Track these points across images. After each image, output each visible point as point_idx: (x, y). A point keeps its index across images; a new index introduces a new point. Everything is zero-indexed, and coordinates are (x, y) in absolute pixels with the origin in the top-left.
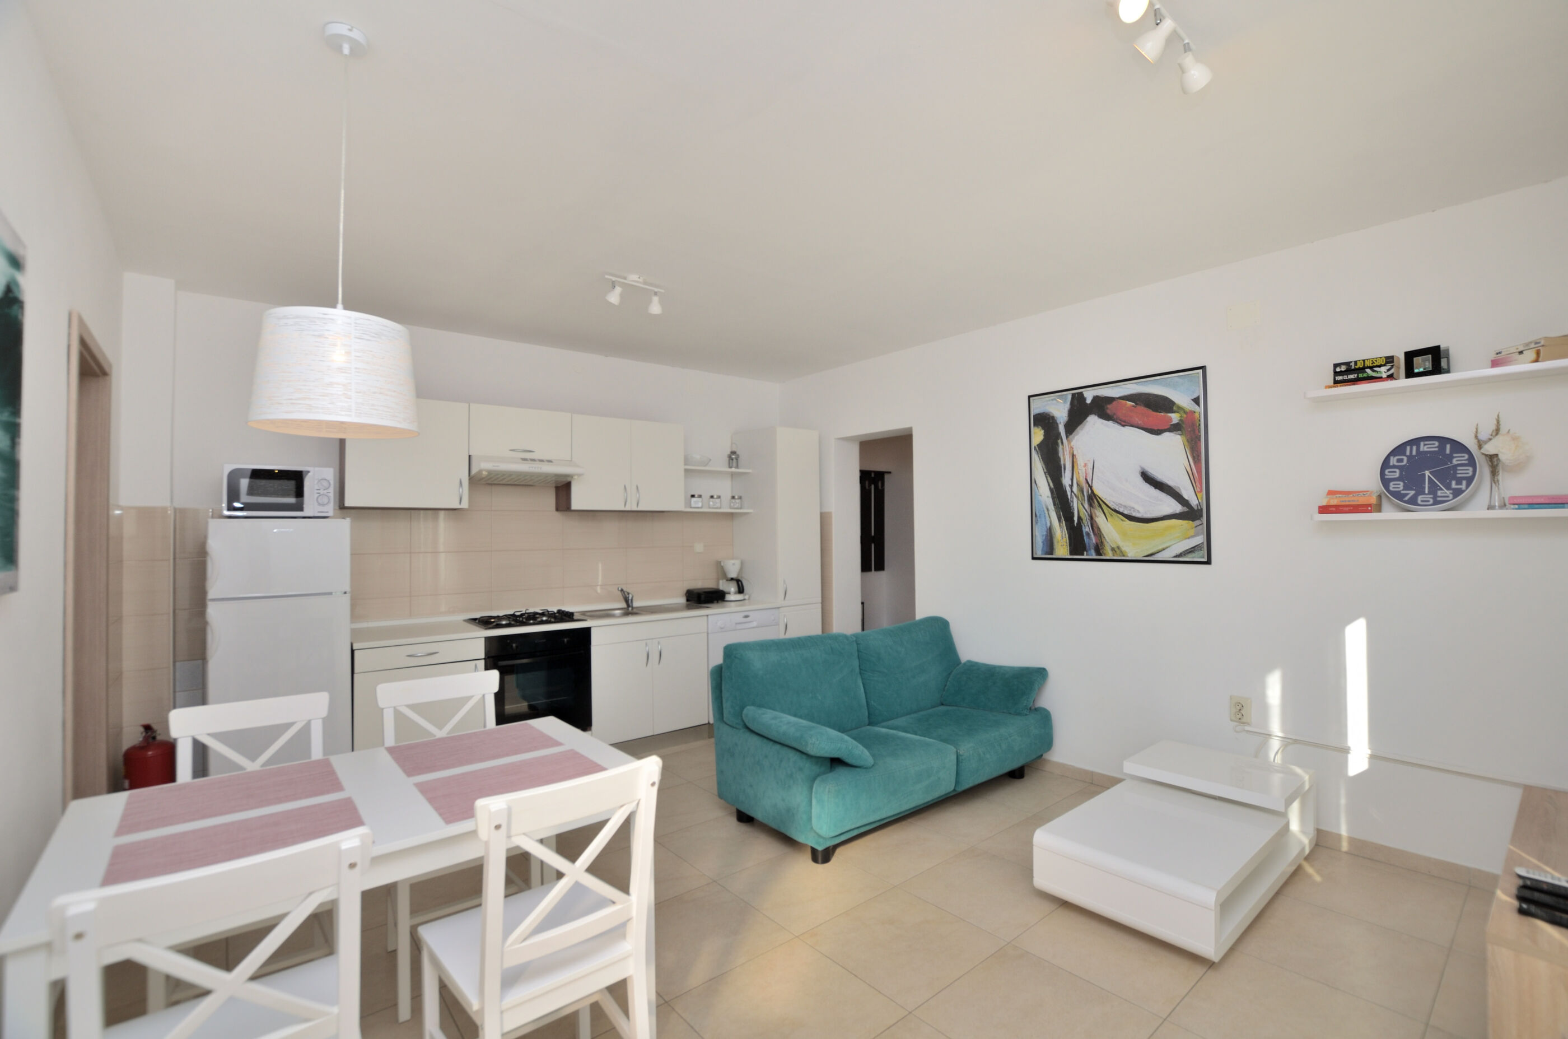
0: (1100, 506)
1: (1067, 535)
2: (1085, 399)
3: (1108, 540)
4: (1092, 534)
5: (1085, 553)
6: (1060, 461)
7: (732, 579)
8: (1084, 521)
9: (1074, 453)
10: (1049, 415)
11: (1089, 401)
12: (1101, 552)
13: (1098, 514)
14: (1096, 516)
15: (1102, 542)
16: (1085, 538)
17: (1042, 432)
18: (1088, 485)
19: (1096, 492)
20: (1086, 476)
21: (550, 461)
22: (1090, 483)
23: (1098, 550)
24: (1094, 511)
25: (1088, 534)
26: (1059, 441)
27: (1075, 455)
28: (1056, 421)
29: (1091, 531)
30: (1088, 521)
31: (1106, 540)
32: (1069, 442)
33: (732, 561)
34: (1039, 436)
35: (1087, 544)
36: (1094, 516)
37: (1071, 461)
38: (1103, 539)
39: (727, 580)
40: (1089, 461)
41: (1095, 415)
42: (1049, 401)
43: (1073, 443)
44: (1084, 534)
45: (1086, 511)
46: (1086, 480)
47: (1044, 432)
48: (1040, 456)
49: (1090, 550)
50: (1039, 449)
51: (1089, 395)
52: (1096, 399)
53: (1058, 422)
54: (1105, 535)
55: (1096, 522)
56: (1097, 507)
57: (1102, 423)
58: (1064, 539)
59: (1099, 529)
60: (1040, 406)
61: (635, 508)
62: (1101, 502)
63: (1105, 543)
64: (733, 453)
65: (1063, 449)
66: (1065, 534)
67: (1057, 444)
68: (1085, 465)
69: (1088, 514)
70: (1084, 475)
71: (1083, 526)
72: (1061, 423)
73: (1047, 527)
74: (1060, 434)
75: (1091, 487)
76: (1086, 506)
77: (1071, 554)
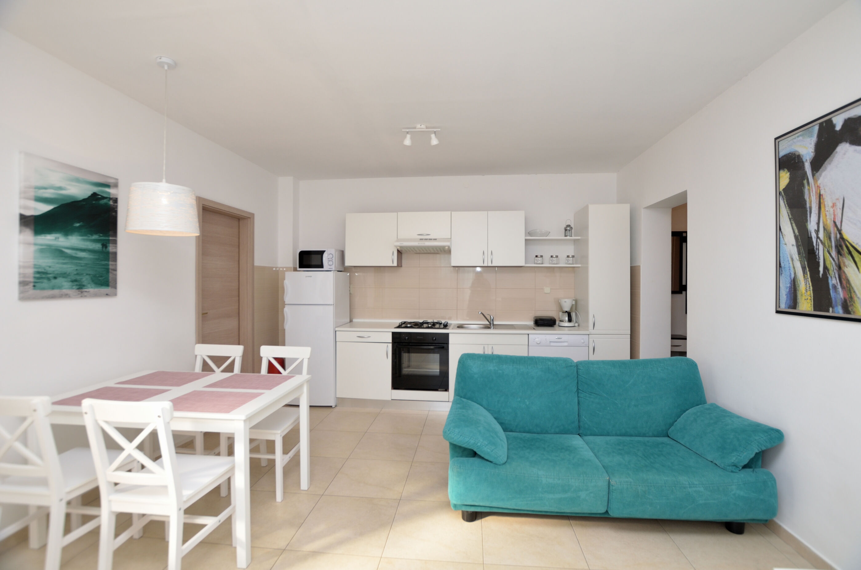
0: (850, 253)
1: (811, 288)
2: (834, 126)
3: (859, 295)
4: (839, 286)
5: (831, 309)
6: (806, 204)
7: (566, 312)
8: (830, 272)
9: (821, 193)
10: (795, 154)
11: (838, 128)
12: (850, 309)
13: (847, 263)
14: (845, 265)
15: (851, 298)
16: (831, 291)
17: (788, 174)
18: (836, 229)
19: (845, 236)
20: (834, 218)
21: (436, 239)
22: (839, 226)
23: (846, 307)
24: (842, 260)
25: (835, 287)
26: (805, 182)
27: (822, 195)
28: (802, 159)
29: (839, 283)
30: (835, 271)
31: (856, 295)
32: (816, 180)
33: (566, 300)
34: (785, 178)
35: (833, 299)
36: (842, 265)
37: (818, 202)
38: (853, 294)
39: (563, 312)
40: (837, 199)
41: (846, 142)
42: (795, 138)
43: (819, 182)
44: (831, 287)
45: (833, 259)
46: (835, 222)
47: (790, 175)
48: (785, 201)
49: (837, 306)
50: (784, 194)
51: (838, 122)
52: (848, 122)
53: (804, 160)
54: (855, 289)
55: (844, 272)
56: (847, 255)
57: (855, 151)
58: (809, 293)
59: (848, 281)
60: (785, 149)
61: (490, 265)
62: (851, 249)
63: (856, 299)
64: (569, 226)
65: (809, 190)
66: (810, 287)
67: (803, 185)
68: (834, 205)
69: (836, 263)
70: (833, 216)
71: (830, 278)
72: (807, 160)
73: (791, 278)
74: (806, 173)
75: (840, 231)
76: (834, 253)
77: (815, 310)
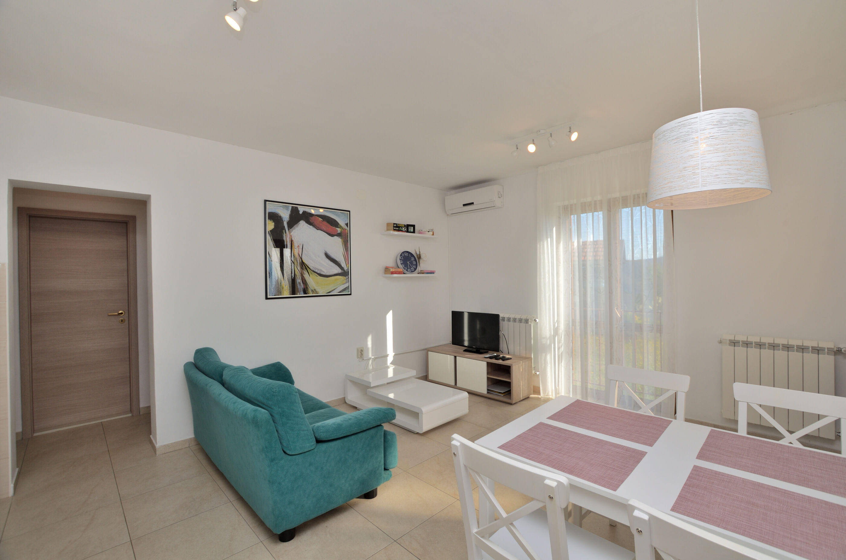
0: (306, 269)
1: (288, 284)
2: (299, 211)
3: (310, 286)
4: (302, 283)
5: (298, 293)
6: (284, 242)
8: (297, 276)
9: (292, 239)
10: (278, 215)
11: (301, 213)
12: (307, 292)
13: (305, 273)
14: (304, 274)
15: (307, 287)
16: (298, 285)
17: (274, 223)
18: (299, 257)
19: (304, 261)
20: (299, 252)
22: (301, 256)
23: (305, 291)
24: (303, 271)
25: (300, 283)
26: (284, 231)
27: (293, 240)
28: (282, 219)
29: (301, 282)
30: (300, 276)
31: (309, 286)
32: (290, 233)
34: (271, 225)
35: (299, 288)
36: (303, 273)
37: (290, 243)
38: (307, 285)
40: (300, 244)
41: (304, 221)
42: (278, 207)
43: (291, 234)
44: (298, 283)
45: (299, 271)
46: (299, 254)
47: (275, 224)
48: (272, 237)
49: (301, 291)
50: (271, 233)
51: (301, 210)
52: (304, 212)
53: (284, 220)
54: (308, 283)
55: (304, 277)
56: (305, 269)
57: (307, 226)
58: (287, 286)
59: (305, 280)
60: (271, 208)
62: (306, 267)
63: (309, 288)
65: (286, 236)
66: (287, 284)
67: (283, 232)
68: (298, 246)
69: (300, 273)
70: (298, 251)
71: (297, 279)
72: (285, 221)
73: (276, 280)
74: (284, 227)
75: (301, 258)
76: (299, 268)
77: (291, 294)
